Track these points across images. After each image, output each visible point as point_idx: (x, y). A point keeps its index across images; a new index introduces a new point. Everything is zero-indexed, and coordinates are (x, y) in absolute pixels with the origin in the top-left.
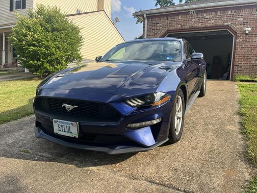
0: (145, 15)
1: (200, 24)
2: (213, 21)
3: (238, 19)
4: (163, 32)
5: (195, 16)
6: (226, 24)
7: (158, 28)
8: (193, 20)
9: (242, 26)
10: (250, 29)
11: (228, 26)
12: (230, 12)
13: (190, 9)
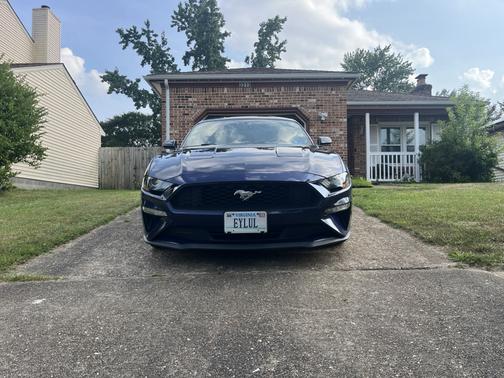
0: (166, 82)
1: (257, 104)
2: (276, 101)
3: (310, 100)
4: (199, 111)
5: (249, 91)
6: (294, 106)
7: (190, 104)
8: (247, 96)
9: (315, 110)
10: (326, 114)
11: (296, 108)
12: (298, 90)
13: (242, 80)
